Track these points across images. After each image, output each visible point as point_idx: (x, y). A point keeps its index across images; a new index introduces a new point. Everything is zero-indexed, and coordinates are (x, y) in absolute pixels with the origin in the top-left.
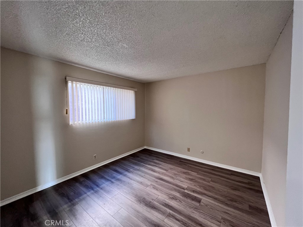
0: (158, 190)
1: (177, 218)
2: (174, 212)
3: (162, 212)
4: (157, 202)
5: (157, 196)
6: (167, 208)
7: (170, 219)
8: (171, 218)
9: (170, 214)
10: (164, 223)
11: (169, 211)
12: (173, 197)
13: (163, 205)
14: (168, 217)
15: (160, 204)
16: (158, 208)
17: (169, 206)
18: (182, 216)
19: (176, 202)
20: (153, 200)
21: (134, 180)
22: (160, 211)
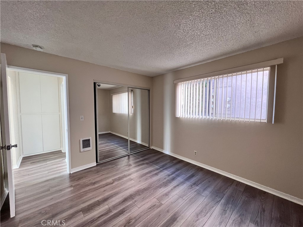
0: (149, 209)
1: (102, 217)
2: (110, 217)
3: (117, 206)
4: (130, 204)
5: (139, 206)
6: (119, 211)
7: (106, 210)
8: (105, 212)
9: (111, 212)
10: (105, 205)
11: (115, 212)
12: (130, 223)
13: (124, 209)
14: (108, 209)
15: (127, 207)
16: (122, 204)
17: (120, 214)
18: (101, 222)
19: (121, 223)
20: (136, 201)
21: (172, 189)
22: (119, 205)
